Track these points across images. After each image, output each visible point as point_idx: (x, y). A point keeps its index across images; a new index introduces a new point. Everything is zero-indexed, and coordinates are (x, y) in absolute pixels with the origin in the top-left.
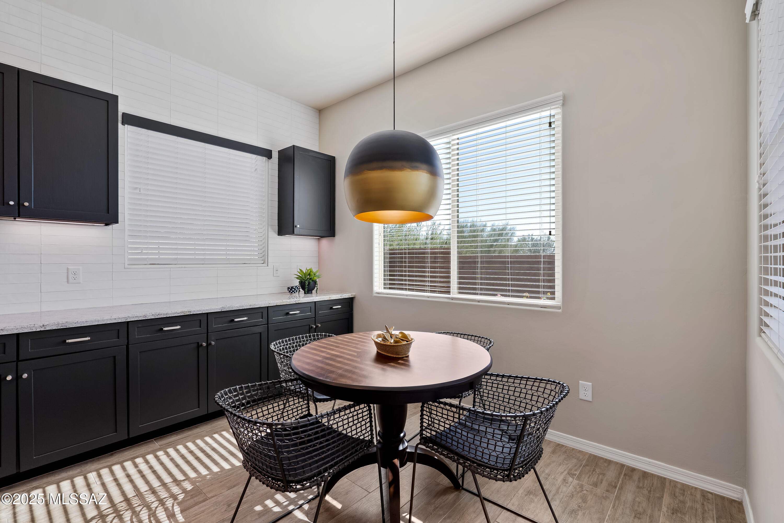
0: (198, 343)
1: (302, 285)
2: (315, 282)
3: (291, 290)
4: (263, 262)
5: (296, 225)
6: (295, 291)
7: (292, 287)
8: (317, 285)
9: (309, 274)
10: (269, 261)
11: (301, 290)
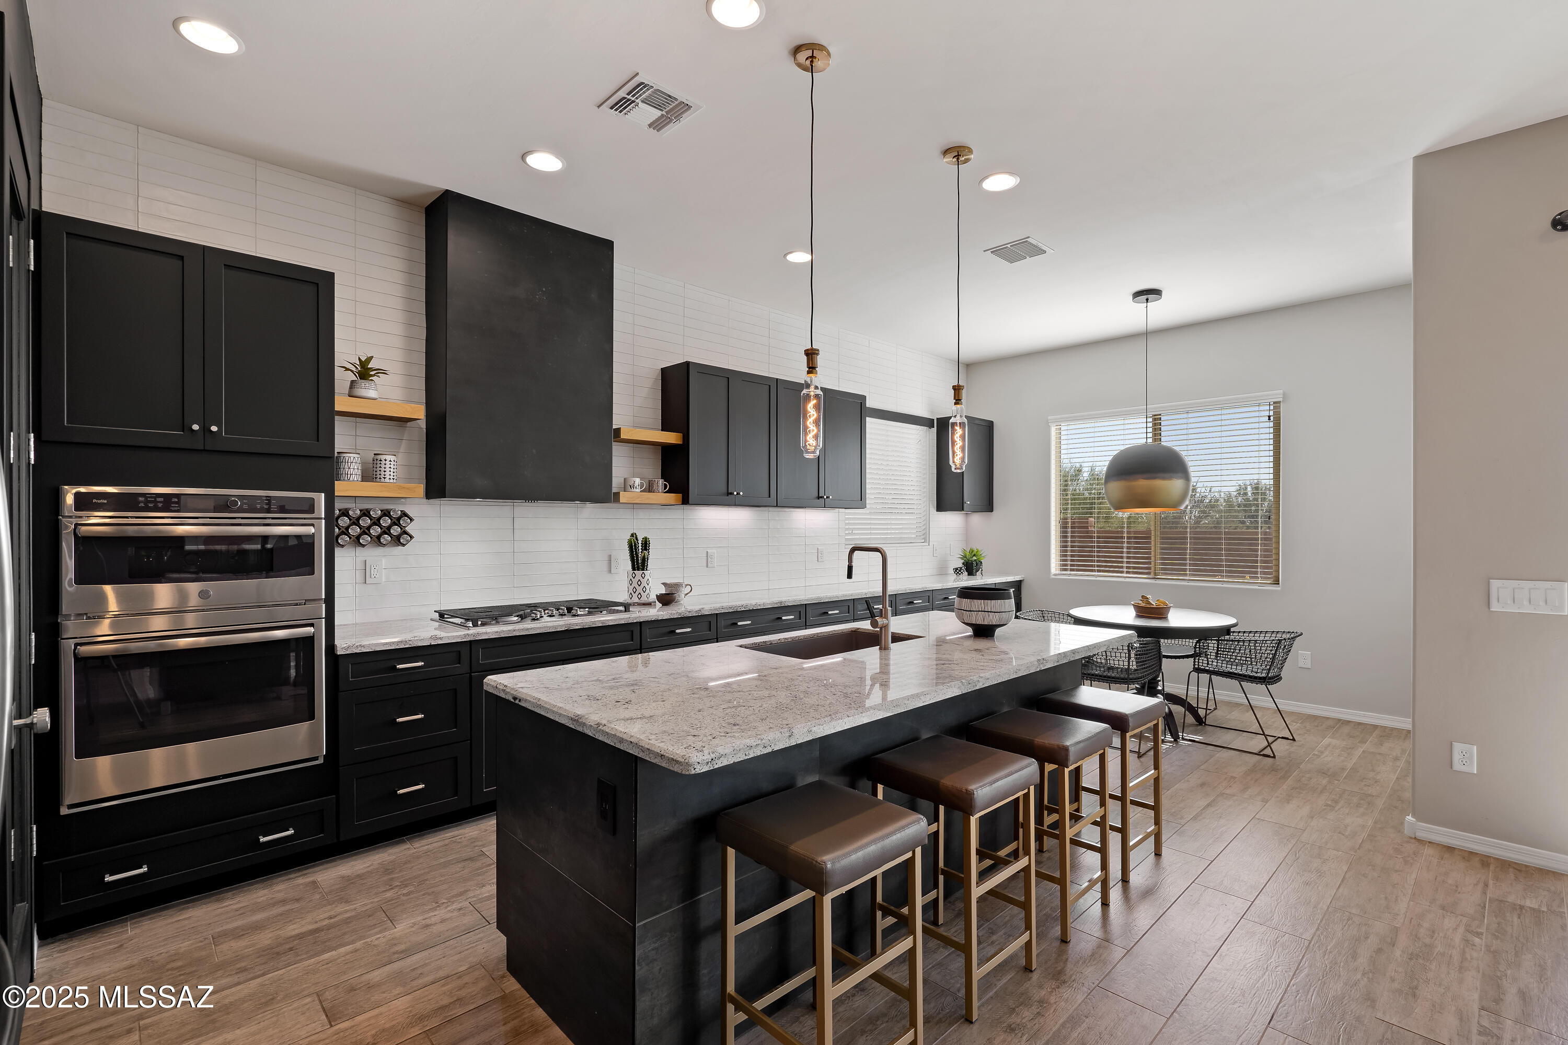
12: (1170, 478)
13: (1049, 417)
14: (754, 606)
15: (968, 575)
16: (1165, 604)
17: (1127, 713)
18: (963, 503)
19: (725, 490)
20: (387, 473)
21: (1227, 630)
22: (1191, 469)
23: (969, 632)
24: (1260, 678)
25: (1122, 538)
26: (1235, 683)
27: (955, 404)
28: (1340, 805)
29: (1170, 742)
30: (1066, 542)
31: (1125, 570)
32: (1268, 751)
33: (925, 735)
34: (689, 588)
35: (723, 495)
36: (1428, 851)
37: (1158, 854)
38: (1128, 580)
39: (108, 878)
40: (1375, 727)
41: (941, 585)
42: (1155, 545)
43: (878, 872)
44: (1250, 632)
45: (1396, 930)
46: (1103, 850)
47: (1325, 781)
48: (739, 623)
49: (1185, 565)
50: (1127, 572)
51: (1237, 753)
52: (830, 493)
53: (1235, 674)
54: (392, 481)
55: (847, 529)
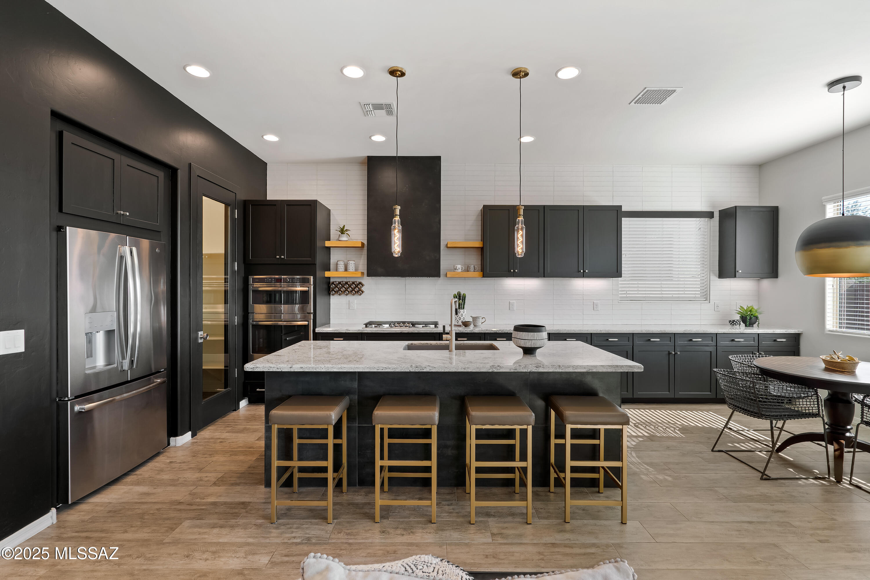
0: (669, 351)
1: (744, 319)
2: (757, 318)
3: (733, 323)
4: (705, 299)
5: (738, 270)
6: (737, 324)
7: (734, 321)
8: (759, 320)
9: (751, 311)
10: (711, 299)
11: (742, 323)
20: (350, 268)
34: (484, 320)
39: (258, 390)
54: (352, 271)
55: (621, 291)
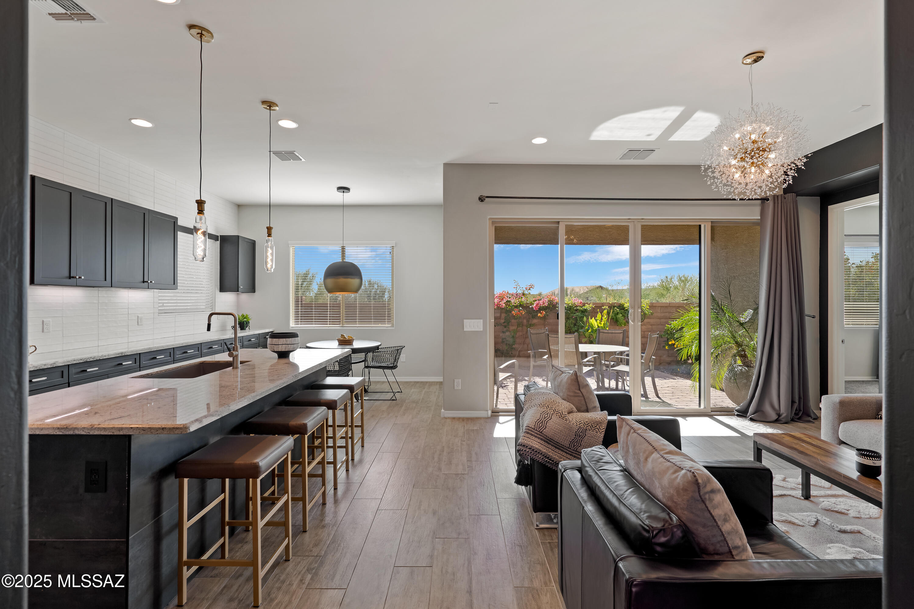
1: (241, 324)
4: (211, 310)
5: (240, 286)
8: (249, 324)
9: (245, 318)
12: (354, 279)
13: (289, 242)
14: (100, 357)
15: (241, 330)
16: (351, 338)
17: (353, 384)
18: (238, 287)
19: (67, 274)
21: (377, 348)
22: (362, 274)
23: (276, 355)
24: (391, 367)
25: (327, 307)
26: (381, 370)
27: (268, 236)
28: (421, 412)
29: (356, 402)
30: (298, 309)
31: (329, 323)
32: (394, 398)
33: (266, 409)
35: (66, 278)
36: (448, 420)
37: (363, 446)
38: (330, 328)
40: (427, 382)
41: (229, 336)
42: (343, 310)
43: (276, 465)
44: (386, 348)
45: (443, 447)
46: (346, 447)
47: (414, 405)
48: (88, 370)
49: (356, 319)
50: (330, 324)
51: (382, 401)
52: (152, 278)
53: (381, 366)
55: (159, 303)
